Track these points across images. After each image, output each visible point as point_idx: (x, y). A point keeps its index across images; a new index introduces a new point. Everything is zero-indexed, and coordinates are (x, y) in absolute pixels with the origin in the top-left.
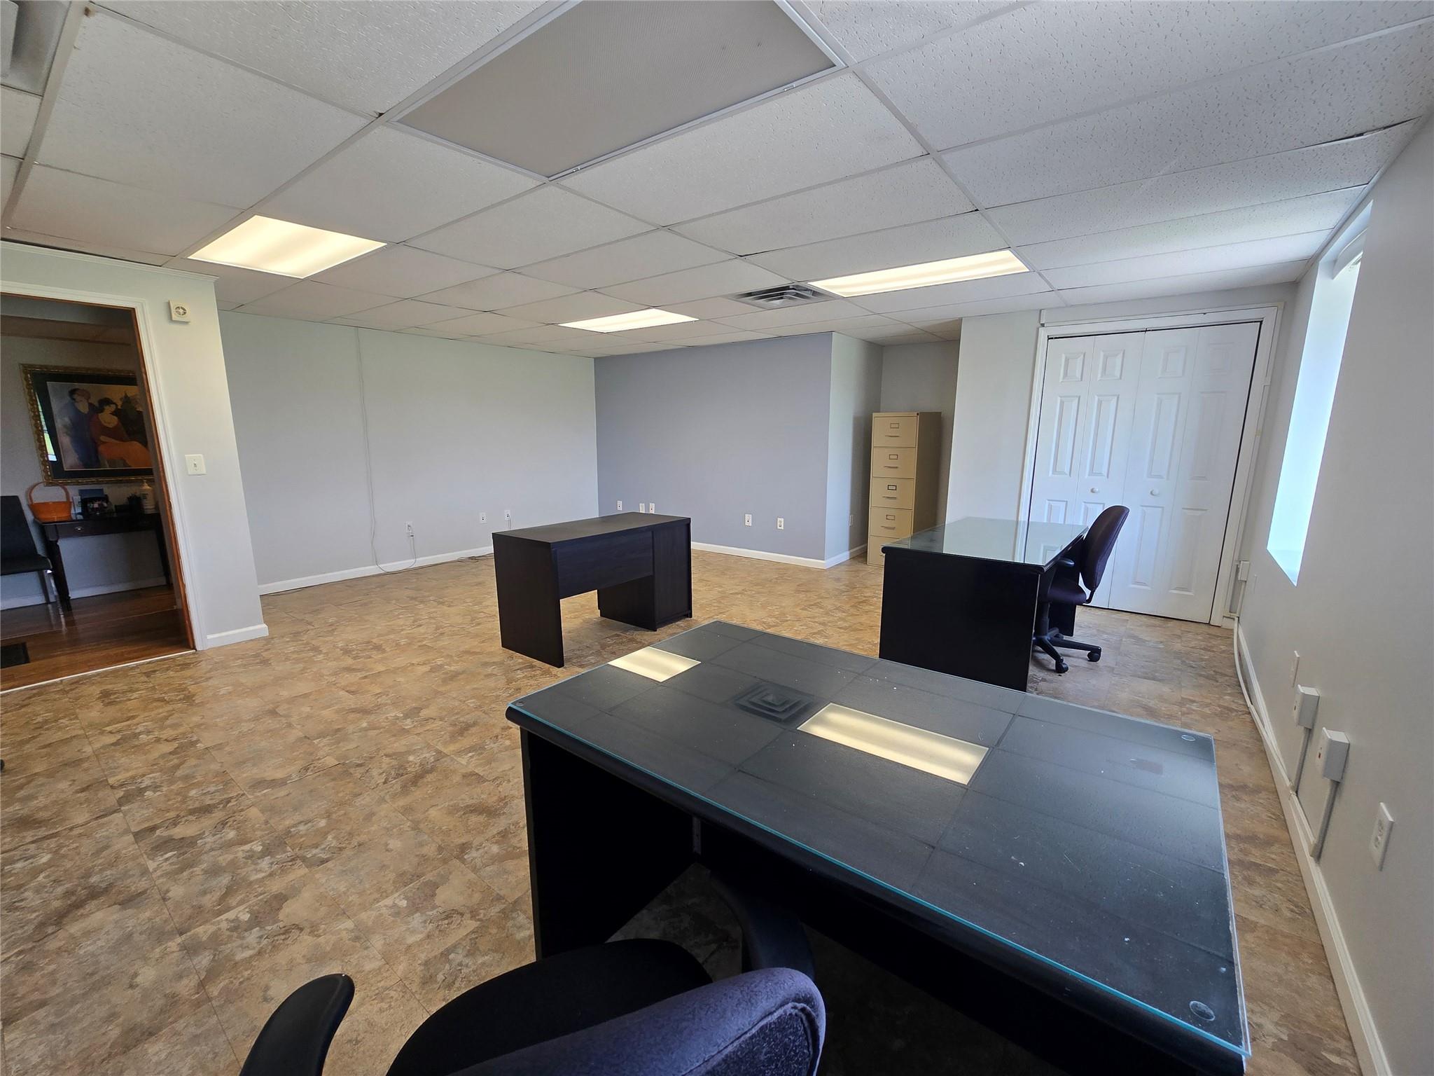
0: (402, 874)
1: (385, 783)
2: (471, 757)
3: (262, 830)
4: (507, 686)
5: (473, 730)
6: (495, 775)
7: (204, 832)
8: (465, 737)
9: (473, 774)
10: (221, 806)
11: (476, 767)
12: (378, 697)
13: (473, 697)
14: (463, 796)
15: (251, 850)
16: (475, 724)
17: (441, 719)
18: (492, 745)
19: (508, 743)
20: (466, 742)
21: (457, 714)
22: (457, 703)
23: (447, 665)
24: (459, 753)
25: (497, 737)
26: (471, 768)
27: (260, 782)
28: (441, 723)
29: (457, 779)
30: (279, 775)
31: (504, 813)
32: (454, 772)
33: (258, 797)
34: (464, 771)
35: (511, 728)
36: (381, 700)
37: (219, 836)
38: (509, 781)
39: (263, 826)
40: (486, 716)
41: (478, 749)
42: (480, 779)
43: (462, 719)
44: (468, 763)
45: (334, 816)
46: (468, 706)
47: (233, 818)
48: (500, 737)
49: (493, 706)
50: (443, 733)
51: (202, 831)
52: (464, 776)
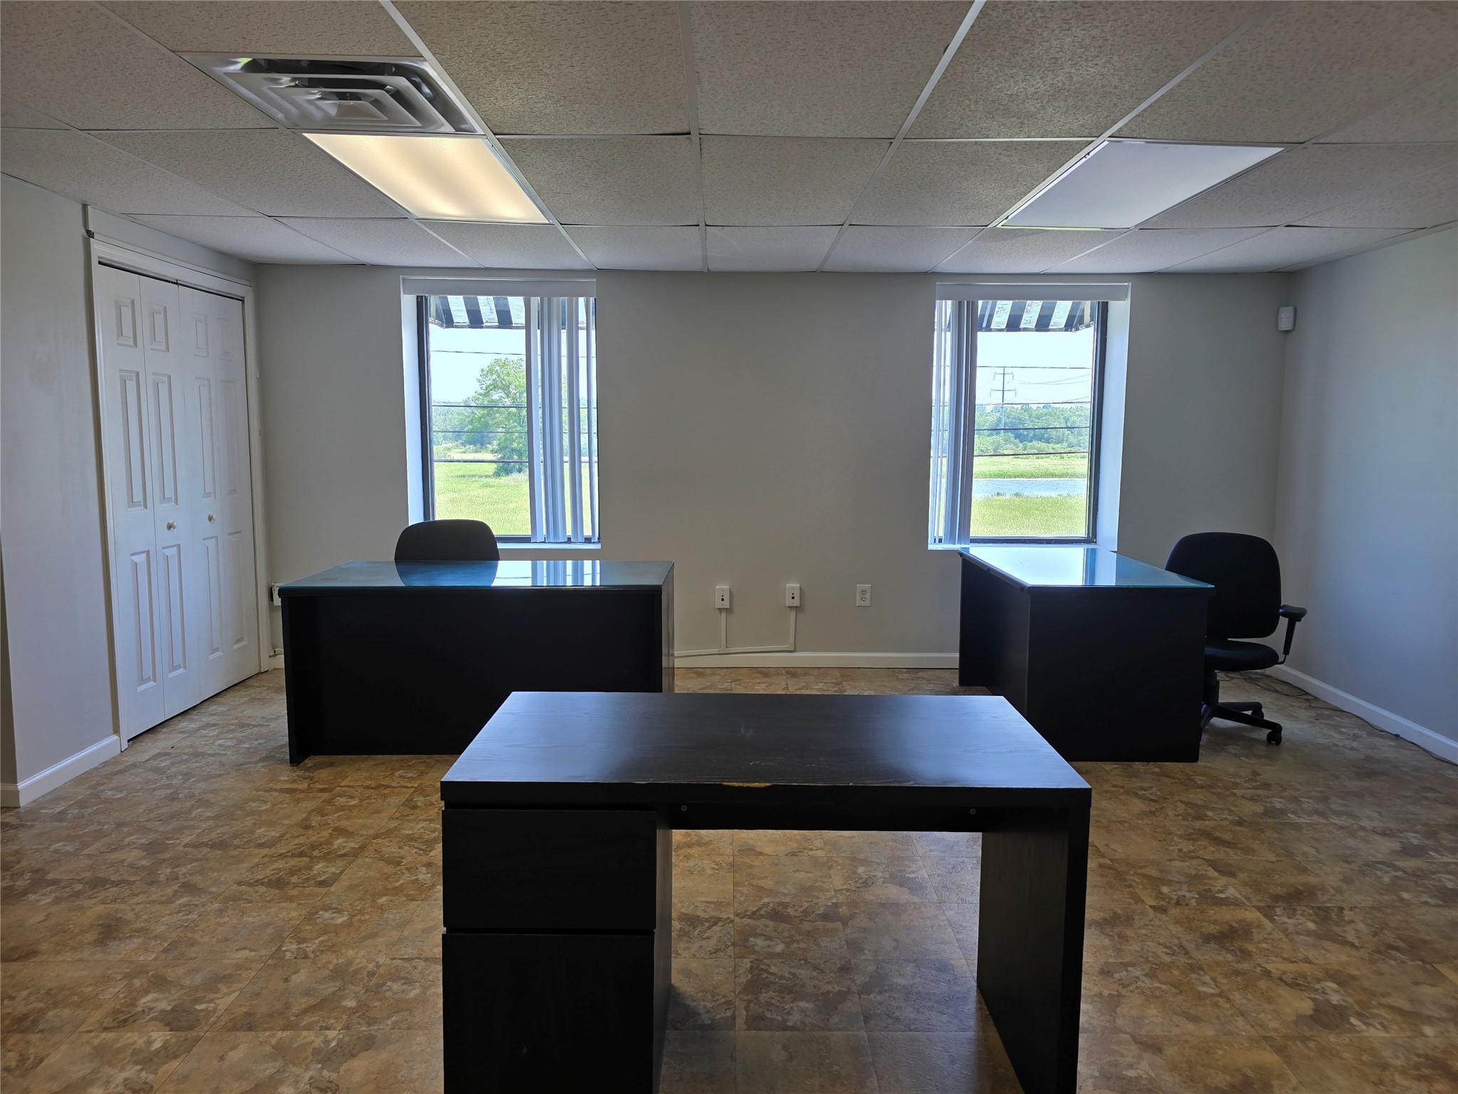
2: (1221, 892)
4: (1124, 992)
5: (1212, 929)
6: (1194, 862)
8: (1227, 923)
9: (1223, 873)
11: (1216, 879)
13: (1201, 997)
14: (1236, 857)
16: (1208, 938)
17: (1267, 974)
18: (1187, 894)
19: (1165, 890)
20: (1227, 915)
21: (1237, 973)
22: (1236, 996)
24: (1236, 904)
25: (1178, 903)
26: (1223, 880)
28: (1269, 967)
29: (1243, 876)
31: (1194, 830)
32: (1245, 884)
34: (1232, 880)
35: (1151, 907)
38: (1180, 850)
40: (1185, 944)
41: (1209, 899)
42: (1214, 864)
43: (1230, 957)
44: (1226, 887)
46: (1214, 980)
48: (1174, 901)
49: (1167, 959)
52: (1233, 875)
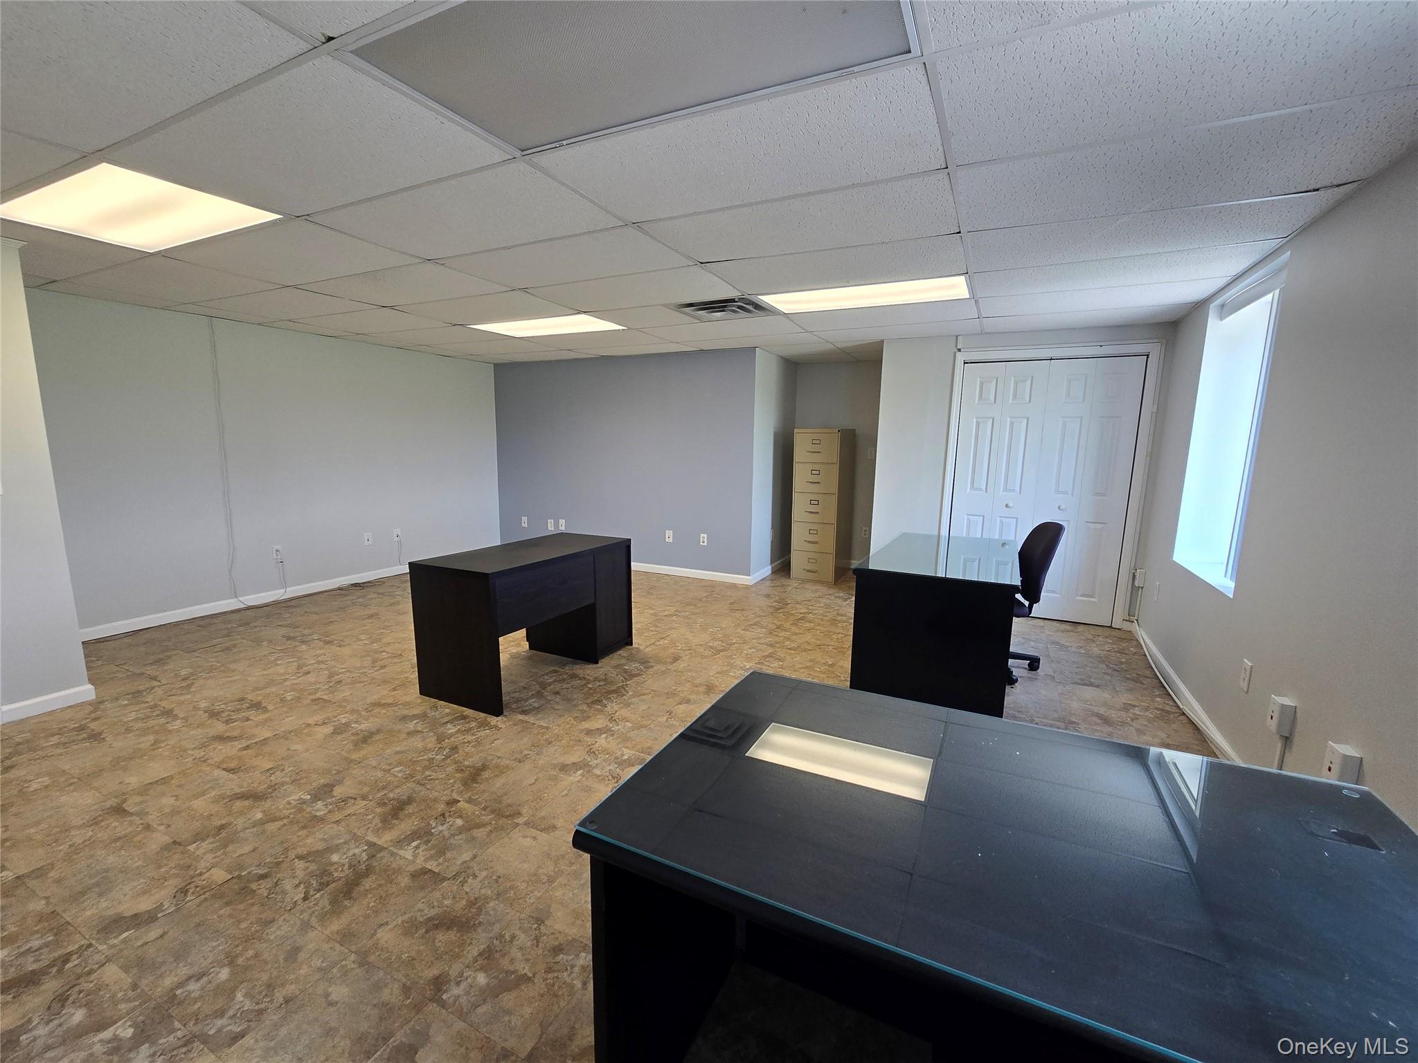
0: (361, 1038)
1: (305, 899)
2: (417, 847)
3: (129, 1000)
4: (439, 746)
5: (410, 809)
6: (455, 869)
7: (31, 1018)
8: (402, 820)
9: (425, 872)
10: (55, 969)
11: (426, 860)
12: (271, 774)
13: (400, 763)
14: (420, 905)
15: (116, 1038)
16: (410, 800)
17: (364, 798)
18: (441, 828)
19: (459, 822)
20: (406, 826)
21: (384, 788)
22: (380, 774)
23: (356, 722)
24: (400, 842)
25: (443, 815)
26: (420, 863)
27: (116, 921)
28: (365, 803)
29: (404, 881)
30: (144, 905)
31: (480, 923)
32: (399, 871)
33: (114, 946)
34: (411, 868)
35: (459, 801)
36: (277, 777)
37: (56, 1022)
38: (475, 876)
39: (130, 994)
40: (421, 788)
41: (423, 834)
42: (437, 878)
43: (391, 795)
44: (415, 856)
45: (240, 961)
46: (396, 776)
47: (77, 989)
48: (447, 814)
49: (427, 773)
50: (370, 817)
51: (26, 1019)
52: (415, 875)
